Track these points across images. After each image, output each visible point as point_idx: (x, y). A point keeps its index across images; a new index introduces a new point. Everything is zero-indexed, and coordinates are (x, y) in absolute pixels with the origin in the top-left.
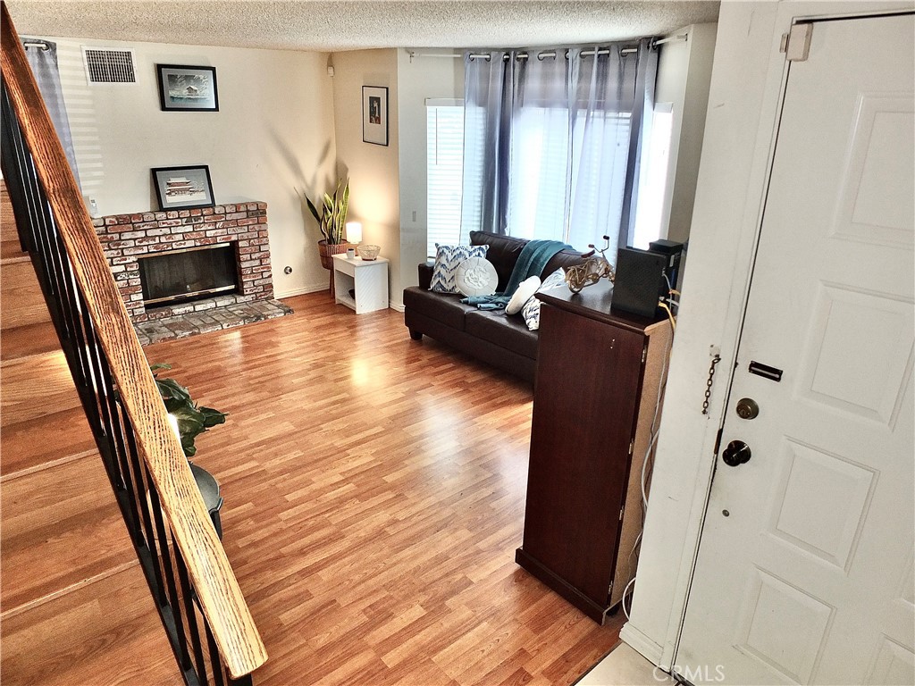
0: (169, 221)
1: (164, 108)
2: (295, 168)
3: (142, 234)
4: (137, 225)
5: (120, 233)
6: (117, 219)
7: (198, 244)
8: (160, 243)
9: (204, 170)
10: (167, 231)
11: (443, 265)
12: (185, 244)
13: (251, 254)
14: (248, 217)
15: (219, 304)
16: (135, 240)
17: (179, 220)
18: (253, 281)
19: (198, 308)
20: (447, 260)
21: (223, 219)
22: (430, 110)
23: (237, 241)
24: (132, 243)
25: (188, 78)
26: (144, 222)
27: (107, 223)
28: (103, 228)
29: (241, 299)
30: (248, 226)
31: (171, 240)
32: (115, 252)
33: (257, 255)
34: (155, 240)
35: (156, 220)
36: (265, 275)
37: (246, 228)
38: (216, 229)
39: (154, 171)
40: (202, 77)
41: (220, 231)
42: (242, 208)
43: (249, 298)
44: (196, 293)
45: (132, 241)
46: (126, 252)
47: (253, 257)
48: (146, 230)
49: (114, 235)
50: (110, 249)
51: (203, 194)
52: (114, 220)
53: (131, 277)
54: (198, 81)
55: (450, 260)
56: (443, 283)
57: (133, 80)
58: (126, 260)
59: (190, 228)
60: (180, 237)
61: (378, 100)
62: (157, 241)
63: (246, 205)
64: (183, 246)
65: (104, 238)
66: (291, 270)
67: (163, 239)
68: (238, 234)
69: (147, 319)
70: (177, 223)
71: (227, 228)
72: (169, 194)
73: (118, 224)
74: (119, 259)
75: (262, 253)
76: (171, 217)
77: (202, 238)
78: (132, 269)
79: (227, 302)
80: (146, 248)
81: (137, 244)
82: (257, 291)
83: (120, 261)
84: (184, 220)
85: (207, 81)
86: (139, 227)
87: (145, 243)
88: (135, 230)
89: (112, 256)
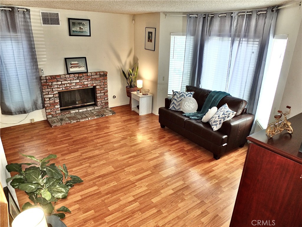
0: (70, 78)
1: (70, 35)
2: (119, 58)
3: (60, 83)
4: (58, 79)
5: (52, 83)
6: (51, 77)
7: (81, 87)
8: (67, 86)
9: (85, 59)
10: (70, 82)
11: (175, 100)
12: (76, 87)
13: (101, 91)
14: (100, 77)
15: (88, 109)
16: (57, 85)
17: (74, 78)
18: (101, 101)
19: (80, 111)
20: (177, 97)
21: (91, 78)
22: (172, 37)
23: (96, 86)
24: (56, 86)
25: (80, 24)
26: (61, 78)
27: (47, 78)
28: (45, 81)
29: (96, 108)
30: (100, 80)
31: (71, 85)
32: (50, 90)
34: (65, 85)
35: (65, 78)
36: (106, 99)
37: (99, 81)
38: (88, 81)
39: (66, 59)
40: (85, 23)
41: (89, 82)
42: (98, 74)
43: (99, 107)
44: (80, 105)
46: (54, 90)
47: (102, 92)
48: (61, 81)
49: (50, 83)
50: (48, 88)
51: (84, 68)
52: (49, 77)
53: (55, 99)
54: (83, 25)
55: (178, 97)
56: (175, 106)
57: (59, 24)
58: (54, 92)
59: (78, 81)
60: (74, 84)
61: (151, 33)
63: (99, 72)
64: (75, 88)
65: (46, 84)
66: (115, 97)
67: (68, 85)
68: (96, 83)
69: (61, 115)
70: (73, 79)
71: (92, 81)
72: (71, 68)
73: (51, 79)
74: (51, 92)
75: (105, 91)
76: (71, 77)
77: (82, 85)
78: (56, 96)
79: (91, 109)
80: (61, 88)
81: (58, 87)
82: (102, 105)
83: (51, 93)
84: (76, 78)
85: (87, 25)
86: (59, 80)
87: (61, 86)
88: (57, 81)
89: (49, 91)
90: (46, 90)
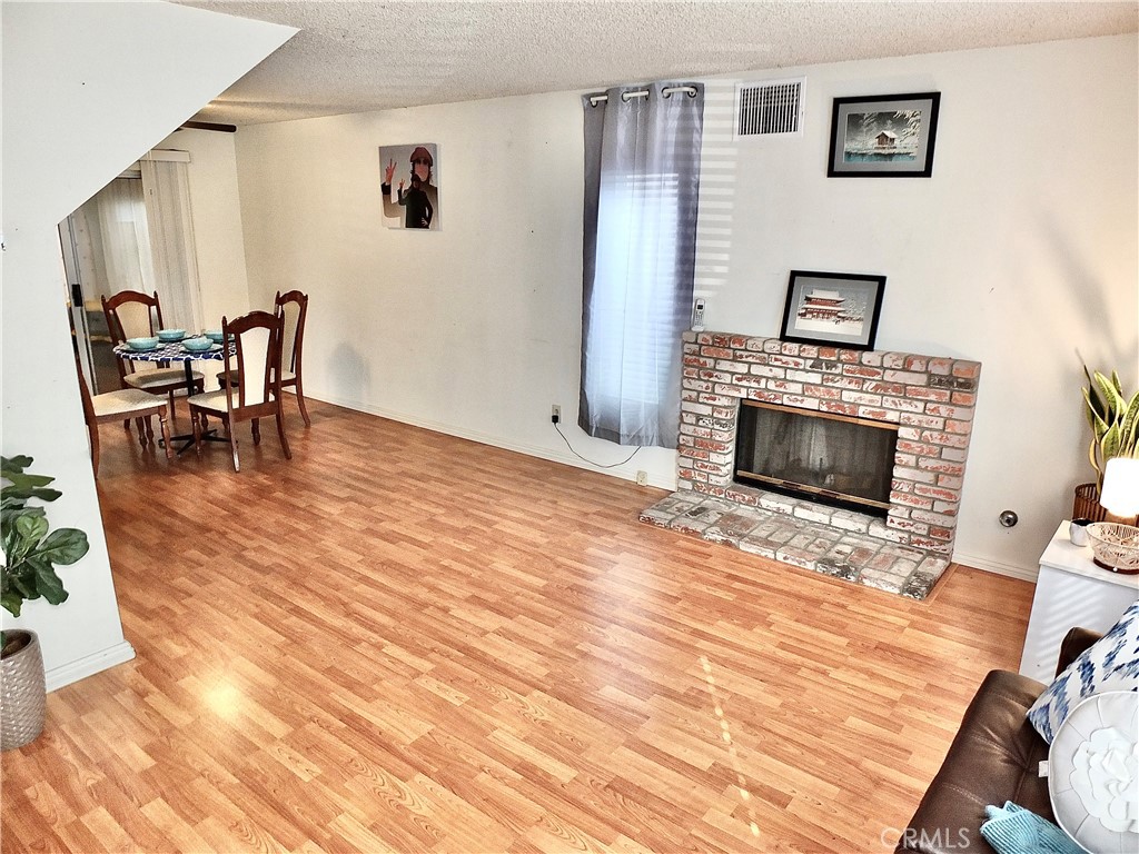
0: (785, 359)
1: (832, 173)
3: (742, 368)
4: (738, 353)
5: (716, 359)
6: (713, 338)
7: (824, 408)
8: (766, 389)
9: (878, 284)
10: (780, 373)
12: (802, 402)
13: (918, 457)
14: (928, 385)
16: (733, 374)
17: (801, 361)
18: (911, 509)
19: (800, 513)
21: (877, 378)
23: (897, 425)
24: (727, 378)
25: (882, 118)
26: (746, 350)
27: (701, 340)
28: (696, 347)
29: (877, 530)
30: (926, 402)
31: (782, 390)
32: (705, 385)
33: (932, 463)
34: (758, 382)
35: (763, 352)
36: (942, 507)
37: (921, 405)
38: (861, 391)
39: (795, 275)
40: (909, 113)
41: (868, 396)
42: (916, 366)
43: (895, 536)
45: (729, 376)
46: (718, 389)
47: (922, 464)
48: (750, 364)
49: (708, 360)
50: (699, 379)
51: (859, 325)
52: (708, 338)
53: (715, 426)
54: (901, 121)
57: (795, 128)
58: (714, 399)
59: (815, 378)
60: (798, 388)
62: (763, 385)
63: (929, 360)
64: (798, 404)
65: (695, 360)
66: (1015, 521)
67: (771, 385)
68: (901, 411)
69: (723, 496)
70: (797, 364)
71: (883, 395)
72: (803, 315)
73: (713, 346)
74: (707, 396)
75: (941, 463)
76: (786, 352)
77: (833, 400)
78: (720, 416)
79: (850, 525)
80: (744, 391)
81: (735, 382)
82: (912, 529)
83: (708, 399)
84: (810, 362)
85: (918, 121)
86: (741, 356)
87: (744, 383)
88: (735, 359)
89: (700, 389)
90: (692, 381)
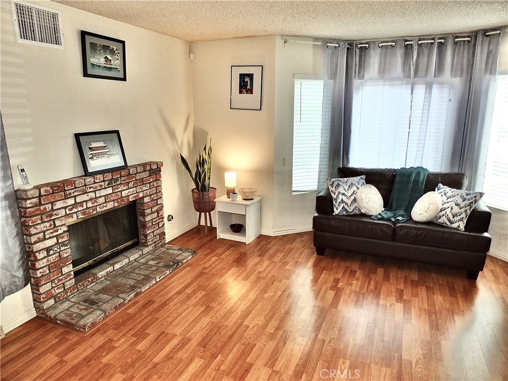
0: (94, 185)
1: (86, 74)
3: (71, 202)
4: (68, 192)
5: (52, 203)
6: (52, 188)
7: (116, 205)
8: (87, 208)
9: (116, 134)
12: (106, 206)
13: (151, 208)
14: (150, 175)
15: (131, 259)
16: (65, 208)
17: (103, 183)
18: (153, 232)
19: (117, 266)
21: (134, 179)
22: (297, 83)
23: (143, 198)
24: (63, 212)
25: (106, 48)
26: (76, 188)
27: (43, 193)
28: (37, 200)
29: (145, 250)
30: (150, 183)
31: (96, 204)
32: (48, 224)
33: (155, 209)
34: (82, 206)
35: (85, 185)
36: (161, 225)
37: (148, 185)
38: (129, 189)
39: (77, 136)
40: (115, 48)
41: (131, 190)
42: (147, 167)
43: (150, 249)
45: (63, 210)
46: (58, 223)
47: (153, 211)
48: (75, 197)
49: (47, 206)
50: (43, 222)
51: (118, 156)
52: (49, 188)
53: (62, 248)
54: (112, 52)
58: (57, 231)
59: (110, 191)
60: (103, 200)
61: (251, 76)
62: (85, 207)
63: (150, 164)
64: (105, 208)
65: (37, 210)
66: (172, 218)
67: (90, 204)
68: (143, 191)
69: (76, 290)
70: (101, 186)
71: (136, 187)
72: (91, 158)
73: (53, 193)
74: (51, 231)
75: (158, 206)
76: (98, 181)
77: (118, 199)
78: (63, 240)
79: (136, 256)
80: (75, 215)
81: (68, 212)
82: (155, 240)
83: (52, 233)
84: (107, 183)
85: (118, 53)
86: (70, 194)
87: (75, 210)
88: (66, 197)
89: (45, 229)
90: (38, 227)
